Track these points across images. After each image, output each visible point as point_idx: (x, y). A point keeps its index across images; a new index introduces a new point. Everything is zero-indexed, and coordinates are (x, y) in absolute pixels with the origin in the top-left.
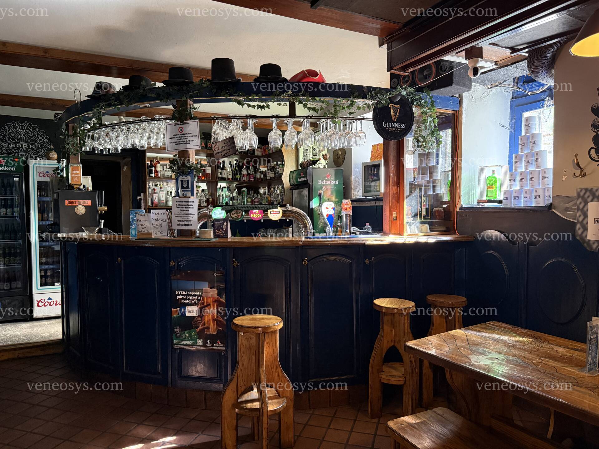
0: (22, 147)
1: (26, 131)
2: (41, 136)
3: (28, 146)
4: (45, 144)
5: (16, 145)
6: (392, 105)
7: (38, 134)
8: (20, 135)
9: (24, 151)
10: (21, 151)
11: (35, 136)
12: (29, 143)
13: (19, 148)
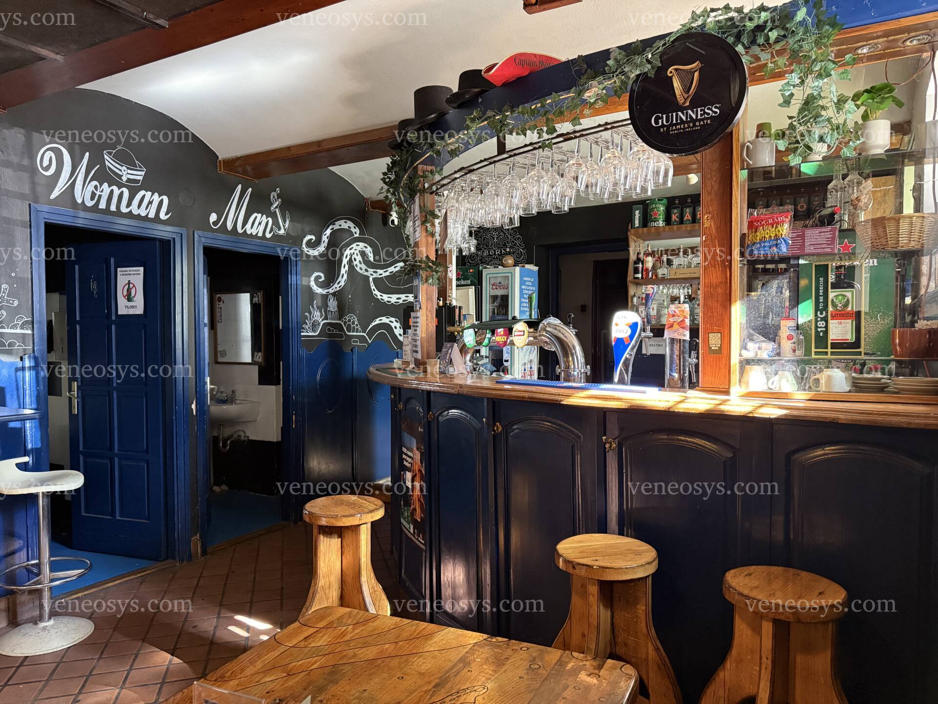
0: (495, 254)
1: (499, 233)
2: (514, 237)
3: (501, 252)
4: (518, 246)
5: (489, 252)
6: (676, 70)
7: (511, 235)
8: (494, 238)
9: (497, 258)
10: (494, 258)
11: (508, 238)
12: (502, 247)
13: (492, 255)
